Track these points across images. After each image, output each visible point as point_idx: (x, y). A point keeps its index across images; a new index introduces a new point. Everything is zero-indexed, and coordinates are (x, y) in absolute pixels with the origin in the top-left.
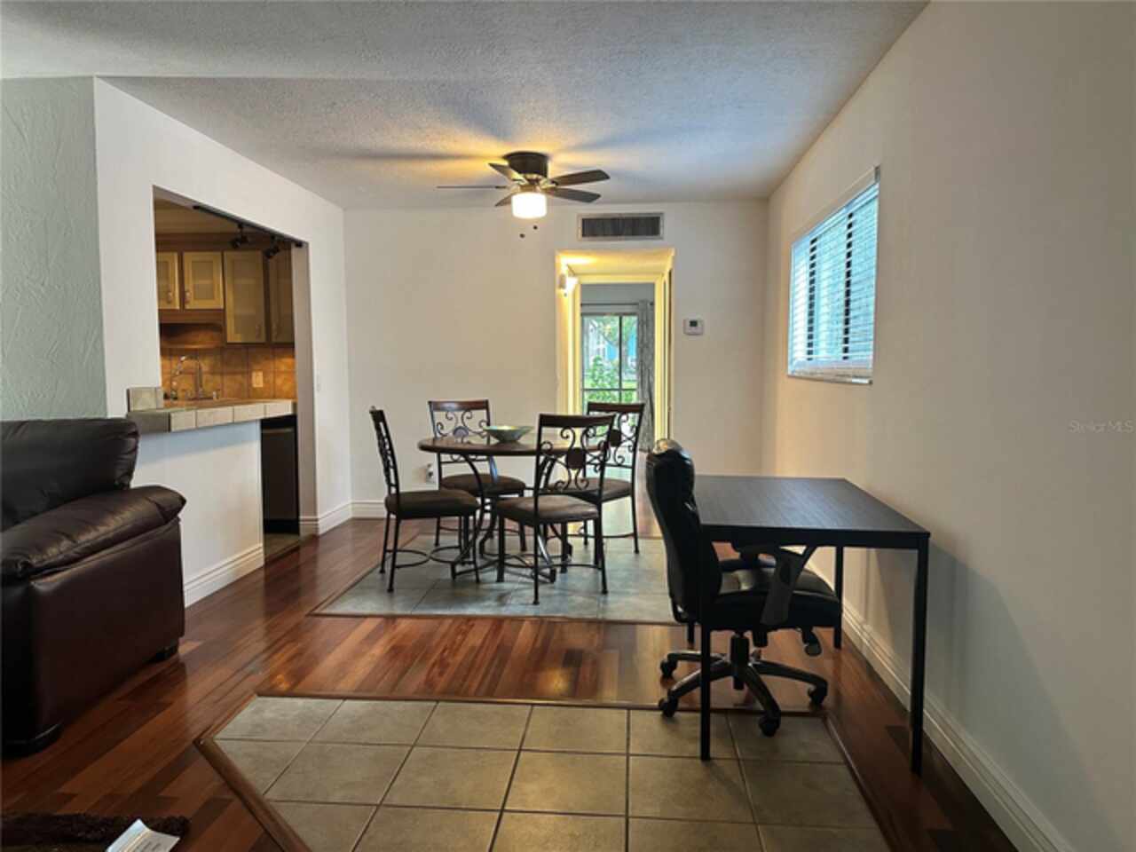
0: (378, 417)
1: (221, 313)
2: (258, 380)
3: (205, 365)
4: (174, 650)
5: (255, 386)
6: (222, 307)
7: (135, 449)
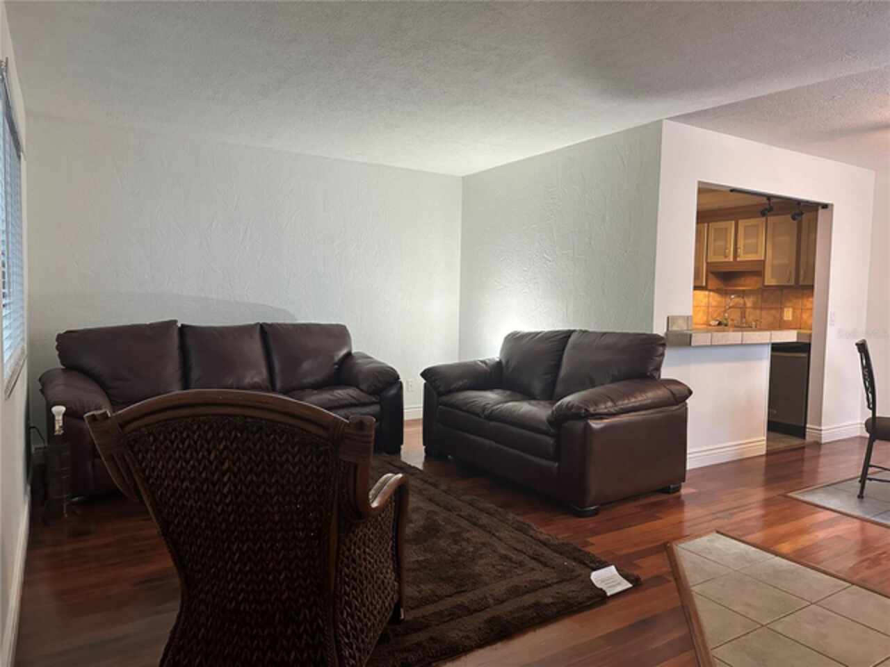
0: (862, 348)
1: (762, 263)
2: (788, 315)
3: (749, 302)
4: (678, 489)
5: (785, 318)
6: (763, 258)
7: (663, 355)
